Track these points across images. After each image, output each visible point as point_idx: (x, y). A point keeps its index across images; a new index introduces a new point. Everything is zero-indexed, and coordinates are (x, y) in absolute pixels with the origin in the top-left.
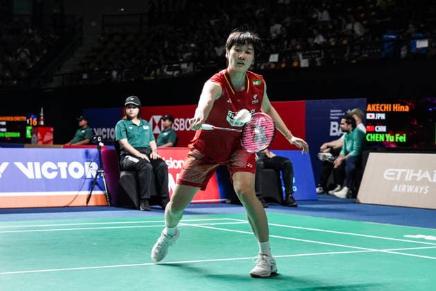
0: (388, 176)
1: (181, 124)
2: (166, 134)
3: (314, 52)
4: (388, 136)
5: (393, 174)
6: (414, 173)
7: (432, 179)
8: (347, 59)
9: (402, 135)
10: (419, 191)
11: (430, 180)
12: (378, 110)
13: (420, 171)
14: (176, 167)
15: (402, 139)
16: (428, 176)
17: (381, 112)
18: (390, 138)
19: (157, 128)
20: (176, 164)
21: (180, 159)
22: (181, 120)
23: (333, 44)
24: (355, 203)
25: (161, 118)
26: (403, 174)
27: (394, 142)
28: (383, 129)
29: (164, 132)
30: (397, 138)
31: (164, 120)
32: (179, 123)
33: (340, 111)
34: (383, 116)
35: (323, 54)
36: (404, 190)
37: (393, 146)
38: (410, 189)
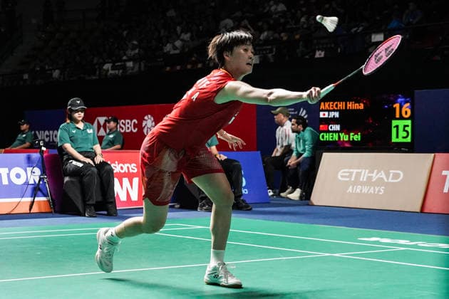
0: (342, 176)
1: (127, 126)
2: (111, 136)
3: (264, 47)
4: (342, 135)
5: (348, 174)
6: (369, 173)
7: (388, 179)
8: (299, 55)
9: (356, 134)
10: (375, 191)
11: (386, 180)
12: (331, 108)
13: (376, 171)
14: (123, 171)
15: (357, 137)
16: (384, 176)
17: (334, 111)
18: (344, 137)
19: (102, 129)
20: (122, 168)
21: (126, 163)
22: (127, 121)
23: (285, 38)
24: (308, 205)
25: (106, 121)
26: (358, 175)
27: (349, 141)
28: (337, 127)
29: (109, 134)
30: (351, 137)
31: (109, 122)
32: (125, 125)
33: (293, 109)
34: (337, 115)
35: (274, 49)
36: (358, 191)
37: (347, 145)
38: (365, 190)
